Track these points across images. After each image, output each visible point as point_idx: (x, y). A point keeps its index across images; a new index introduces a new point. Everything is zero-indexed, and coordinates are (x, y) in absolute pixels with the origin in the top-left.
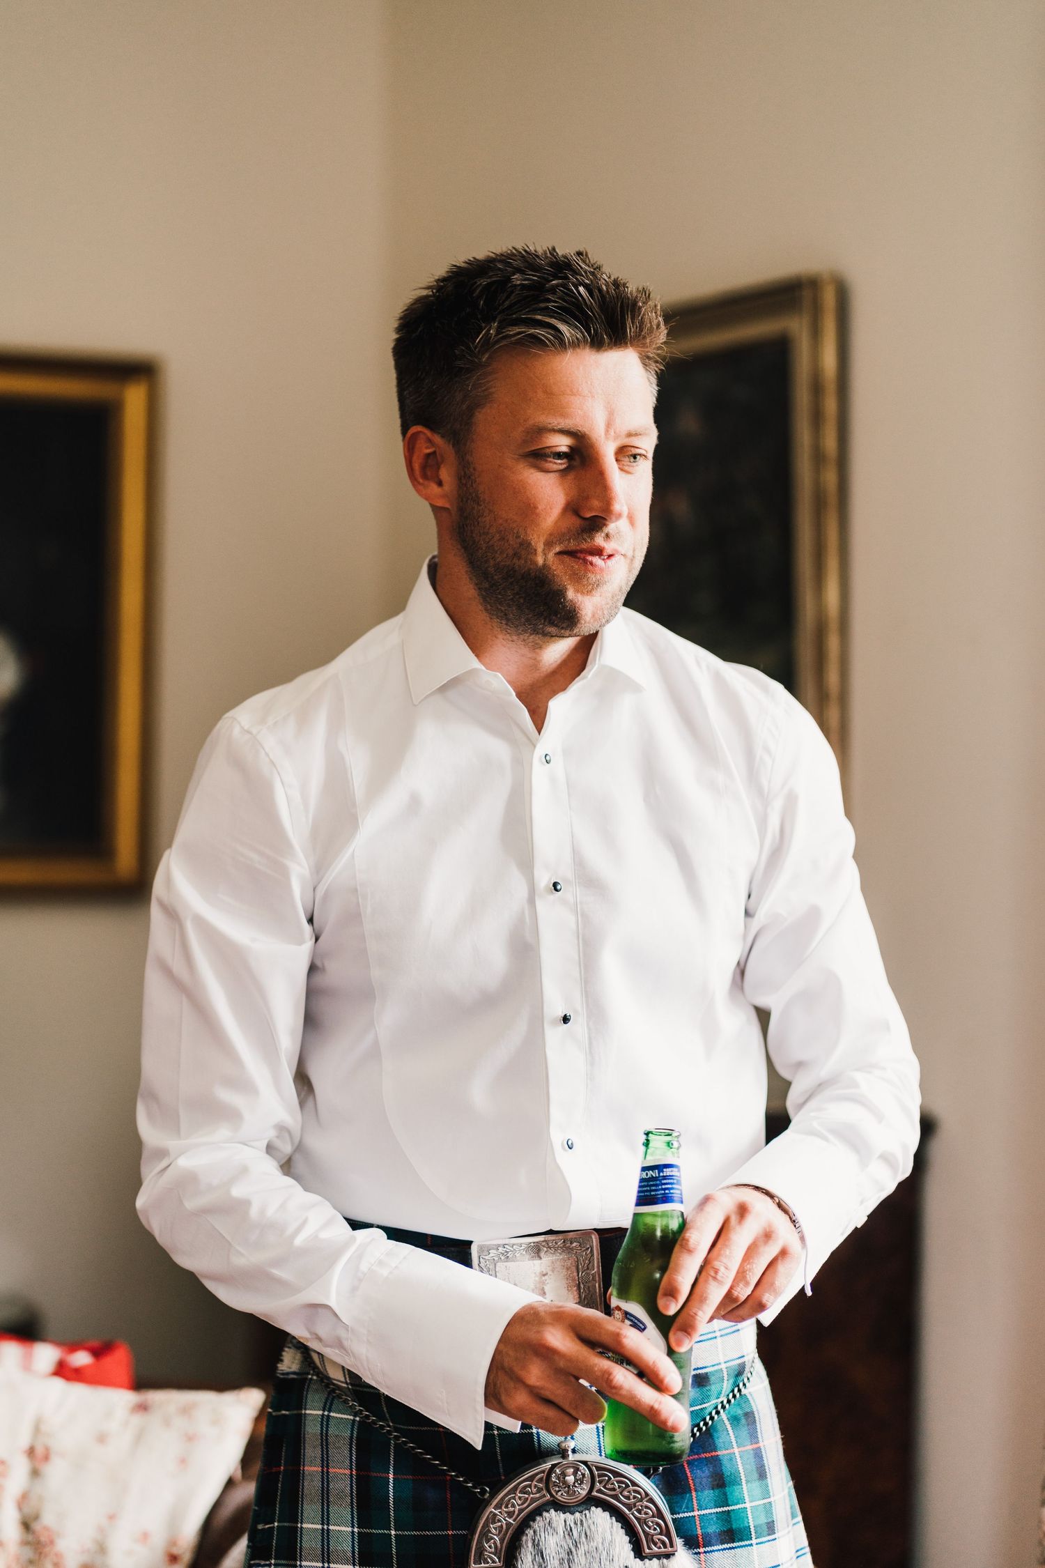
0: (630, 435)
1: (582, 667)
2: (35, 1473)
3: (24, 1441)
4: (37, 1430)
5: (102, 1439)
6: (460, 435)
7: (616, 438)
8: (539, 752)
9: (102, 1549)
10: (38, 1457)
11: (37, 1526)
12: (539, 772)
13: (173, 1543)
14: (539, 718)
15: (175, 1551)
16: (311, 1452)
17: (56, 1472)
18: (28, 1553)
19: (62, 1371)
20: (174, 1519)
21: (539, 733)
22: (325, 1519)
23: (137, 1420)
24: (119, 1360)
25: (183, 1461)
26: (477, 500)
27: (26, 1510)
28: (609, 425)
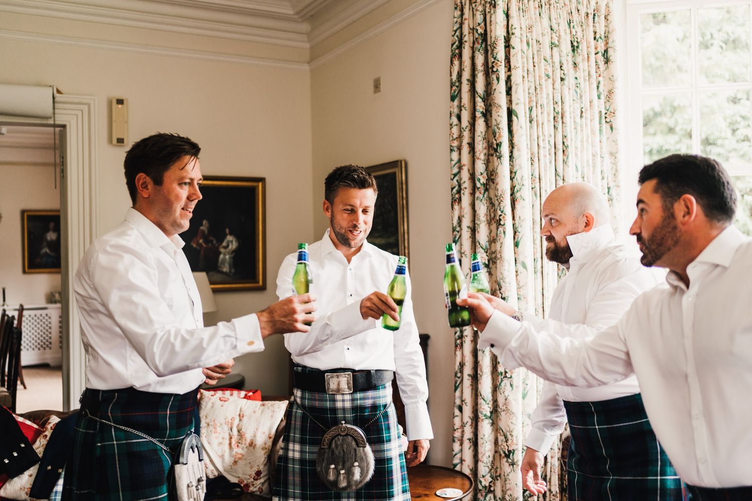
0: (365, 207)
1: (360, 250)
2: (240, 420)
3: (238, 413)
4: (241, 410)
5: (254, 412)
6: (332, 203)
7: (362, 207)
8: (349, 268)
9: (255, 436)
10: (241, 416)
11: (241, 432)
12: (349, 272)
13: (270, 434)
14: (349, 261)
15: (271, 436)
16: (293, 419)
17: (245, 419)
18: (239, 437)
19: (246, 397)
20: (270, 429)
21: (349, 263)
22: (294, 434)
23: (262, 408)
24: (259, 394)
25: (272, 416)
26: (334, 217)
27: (239, 428)
28: (360, 205)
